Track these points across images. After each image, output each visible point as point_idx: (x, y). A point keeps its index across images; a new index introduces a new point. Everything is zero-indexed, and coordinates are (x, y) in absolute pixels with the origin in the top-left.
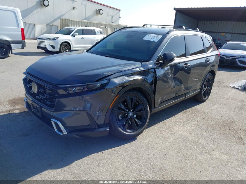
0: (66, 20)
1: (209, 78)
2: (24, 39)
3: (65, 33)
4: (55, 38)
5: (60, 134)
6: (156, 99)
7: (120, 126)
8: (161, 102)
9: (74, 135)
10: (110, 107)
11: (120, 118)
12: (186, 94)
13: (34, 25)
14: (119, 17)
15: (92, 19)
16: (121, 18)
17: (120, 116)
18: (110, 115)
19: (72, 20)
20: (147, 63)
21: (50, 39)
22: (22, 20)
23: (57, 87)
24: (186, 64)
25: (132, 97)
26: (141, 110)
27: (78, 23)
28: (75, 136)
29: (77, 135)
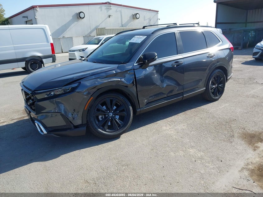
0: (102, 29)
1: (219, 75)
2: (54, 53)
3: (94, 43)
4: (84, 49)
5: (42, 133)
6: (139, 100)
7: (99, 126)
8: (147, 102)
9: (52, 134)
10: (86, 109)
11: (100, 119)
12: (182, 94)
13: (72, 38)
14: (158, 19)
15: (129, 25)
16: (159, 19)
17: (100, 117)
18: (87, 116)
19: (108, 28)
20: (125, 64)
21: (80, 50)
22: (51, 35)
23: (35, 92)
24: (178, 62)
25: (112, 99)
26: (123, 110)
27: (114, 30)
28: (54, 135)
29: (55, 134)
